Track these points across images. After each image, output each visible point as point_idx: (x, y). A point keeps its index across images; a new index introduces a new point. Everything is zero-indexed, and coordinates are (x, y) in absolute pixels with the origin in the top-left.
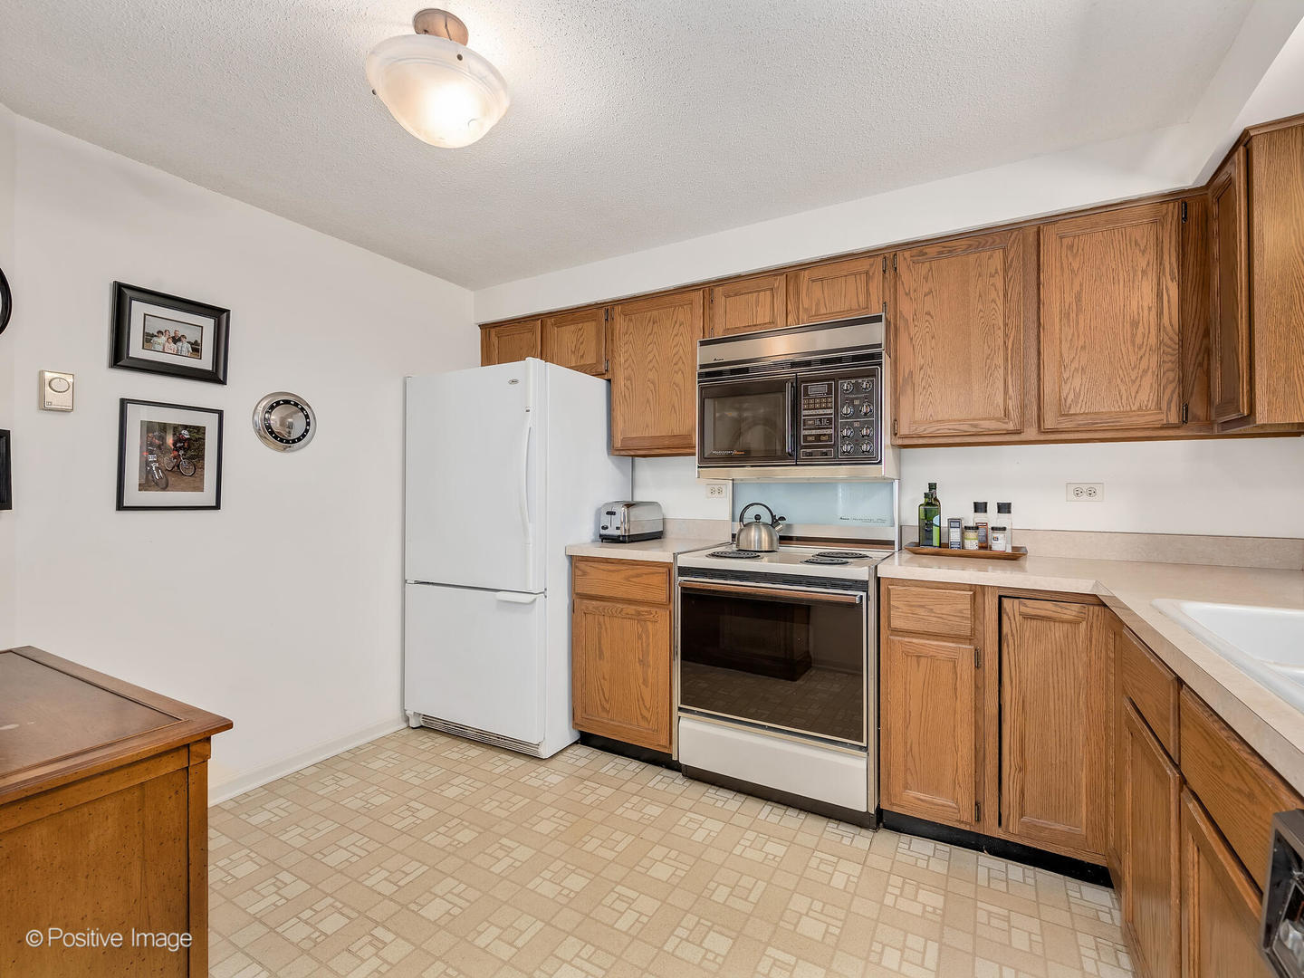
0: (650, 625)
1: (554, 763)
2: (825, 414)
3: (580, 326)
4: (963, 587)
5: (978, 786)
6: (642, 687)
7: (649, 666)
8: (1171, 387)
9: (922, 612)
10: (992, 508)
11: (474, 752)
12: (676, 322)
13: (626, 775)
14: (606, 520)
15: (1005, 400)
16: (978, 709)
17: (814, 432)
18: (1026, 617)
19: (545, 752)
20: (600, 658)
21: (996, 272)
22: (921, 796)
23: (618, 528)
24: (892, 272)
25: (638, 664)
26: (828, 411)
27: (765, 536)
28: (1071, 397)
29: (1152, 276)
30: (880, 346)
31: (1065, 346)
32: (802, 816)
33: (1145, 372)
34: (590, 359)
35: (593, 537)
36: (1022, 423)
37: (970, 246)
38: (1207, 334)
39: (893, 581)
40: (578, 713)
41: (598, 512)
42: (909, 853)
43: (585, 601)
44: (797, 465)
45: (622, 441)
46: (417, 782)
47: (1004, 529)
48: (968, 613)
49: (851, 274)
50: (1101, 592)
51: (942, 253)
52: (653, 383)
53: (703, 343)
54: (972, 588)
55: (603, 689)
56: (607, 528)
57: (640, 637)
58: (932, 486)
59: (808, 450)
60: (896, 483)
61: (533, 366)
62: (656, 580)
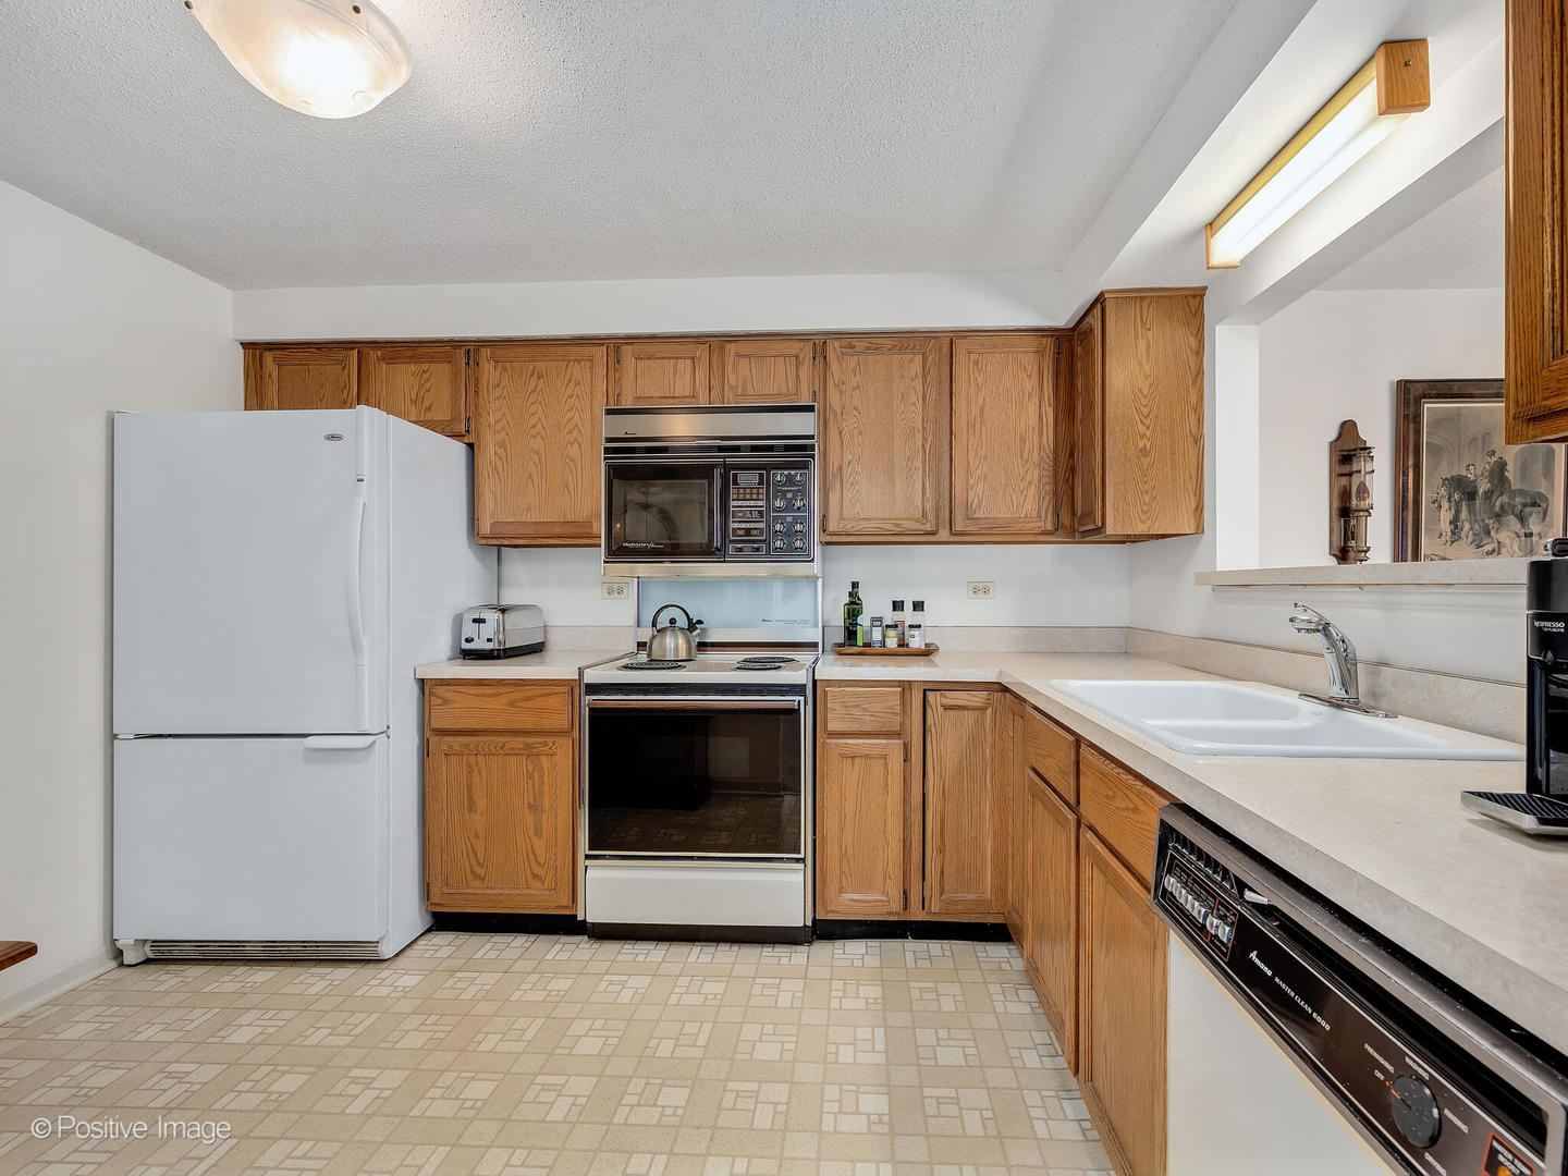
0: (545, 761)
1: (402, 962)
2: (756, 507)
3: (425, 366)
4: (893, 684)
5: (906, 874)
6: (534, 838)
7: (543, 811)
8: (1048, 498)
9: (857, 712)
10: (908, 606)
11: (263, 975)
12: (570, 381)
13: (511, 954)
14: (469, 629)
15: (923, 501)
16: (906, 802)
17: (744, 525)
18: (947, 708)
19: (387, 950)
20: (470, 811)
21: (917, 376)
22: (855, 896)
23: (489, 640)
24: (822, 361)
25: (527, 811)
26: (760, 503)
27: (681, 642)
28: (976, 501)
29: (1035, 399)
30: (812, 437)
31: (971, 454)
32: (735, 948)
33: (1030, 484)
34: (442, 413)
35: (449, 654)
36: (937, 525)
37: (895, 346)
38: (1072, 455)
39: (830, 683)
40: (435, 890)
41: (458, 621)
42: (844, 956)
43: (447, 739)
44: (724, 562)
45: (492, 526)
46: (170, 1037)
47: (920, 626)
48: (898, 709)
49: (781, 356)
50: (1005, 681)
51: (868, 348)
52: (538, 453)
53: (609, 412)
54: (901, 683)
55: (474, 851)
56: (473, 640)
57: (530, 777)
58: (855, 585)
59: (738, 546)
60: (820, 582)
61: (367, 419)
62: (554, 702)
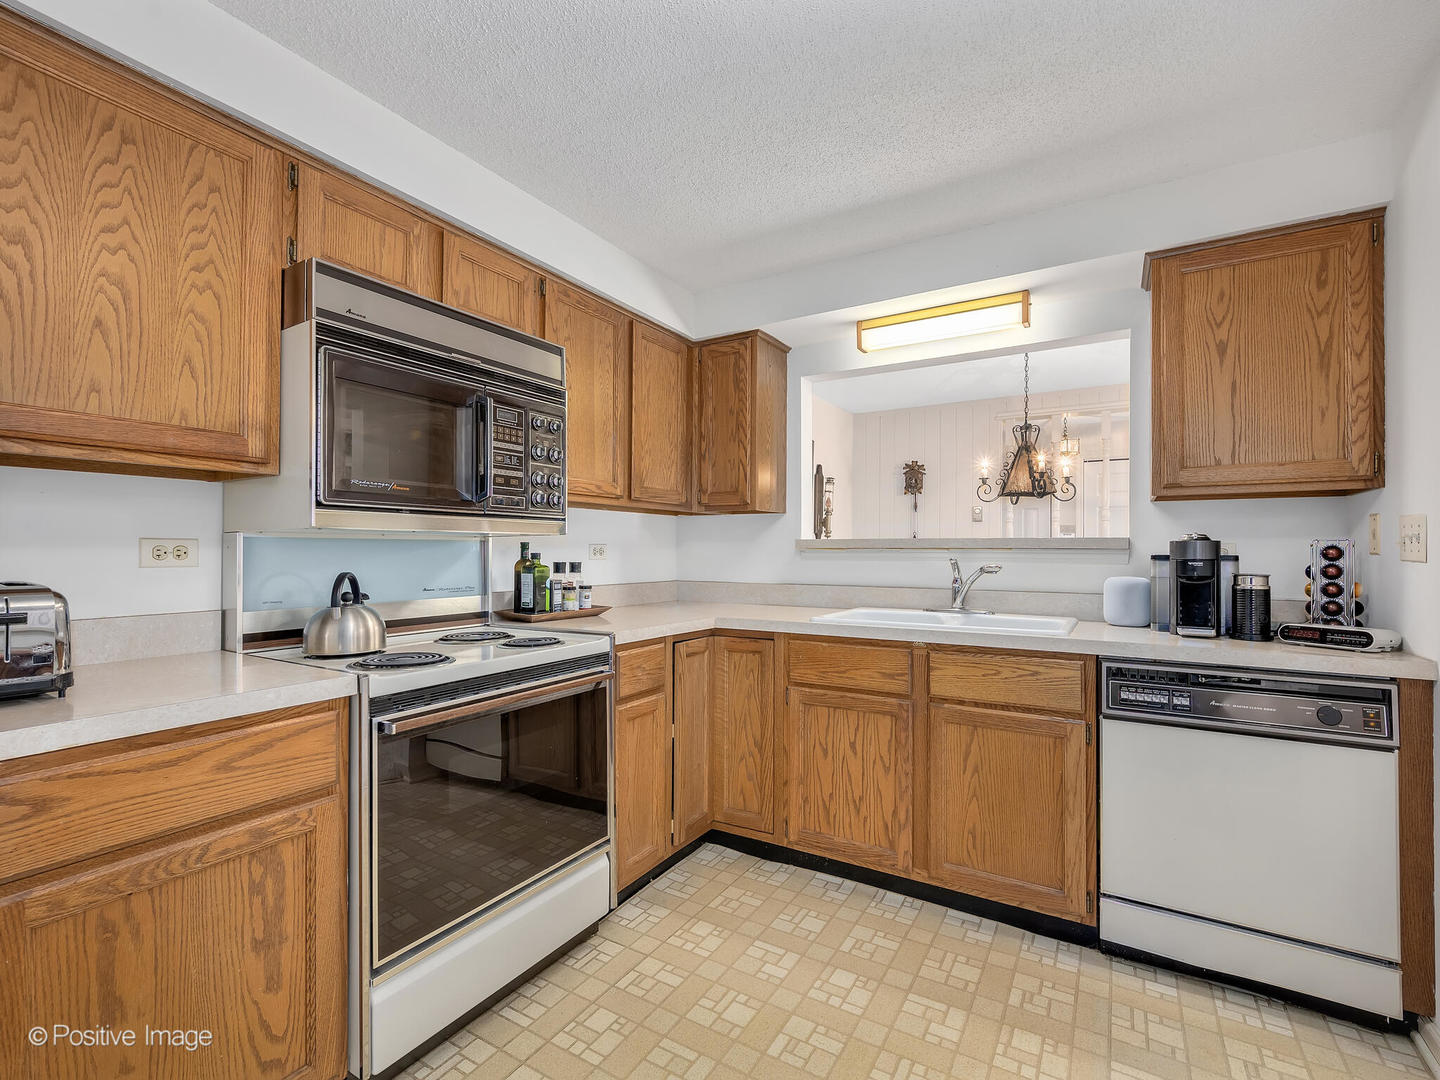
4: (660, 640)
7: (284, 941)
8: (683, 476)
12: (197, 179)
15: (614, 466)
17: (503, 473)
18: (688, 656)
21: (610, 345)
24: (539, 298)
29: (676, 393)
33: (673, 462)
36: (623, 490)
39: (622, 647)
48: (663, 664)
49: (504, 276)
51: (578, 302)
54: (664, 640)
57: (257, 890)
58: (525, 546)
59: (499, 496)
60: (490, 543)
62: (311, 743)
